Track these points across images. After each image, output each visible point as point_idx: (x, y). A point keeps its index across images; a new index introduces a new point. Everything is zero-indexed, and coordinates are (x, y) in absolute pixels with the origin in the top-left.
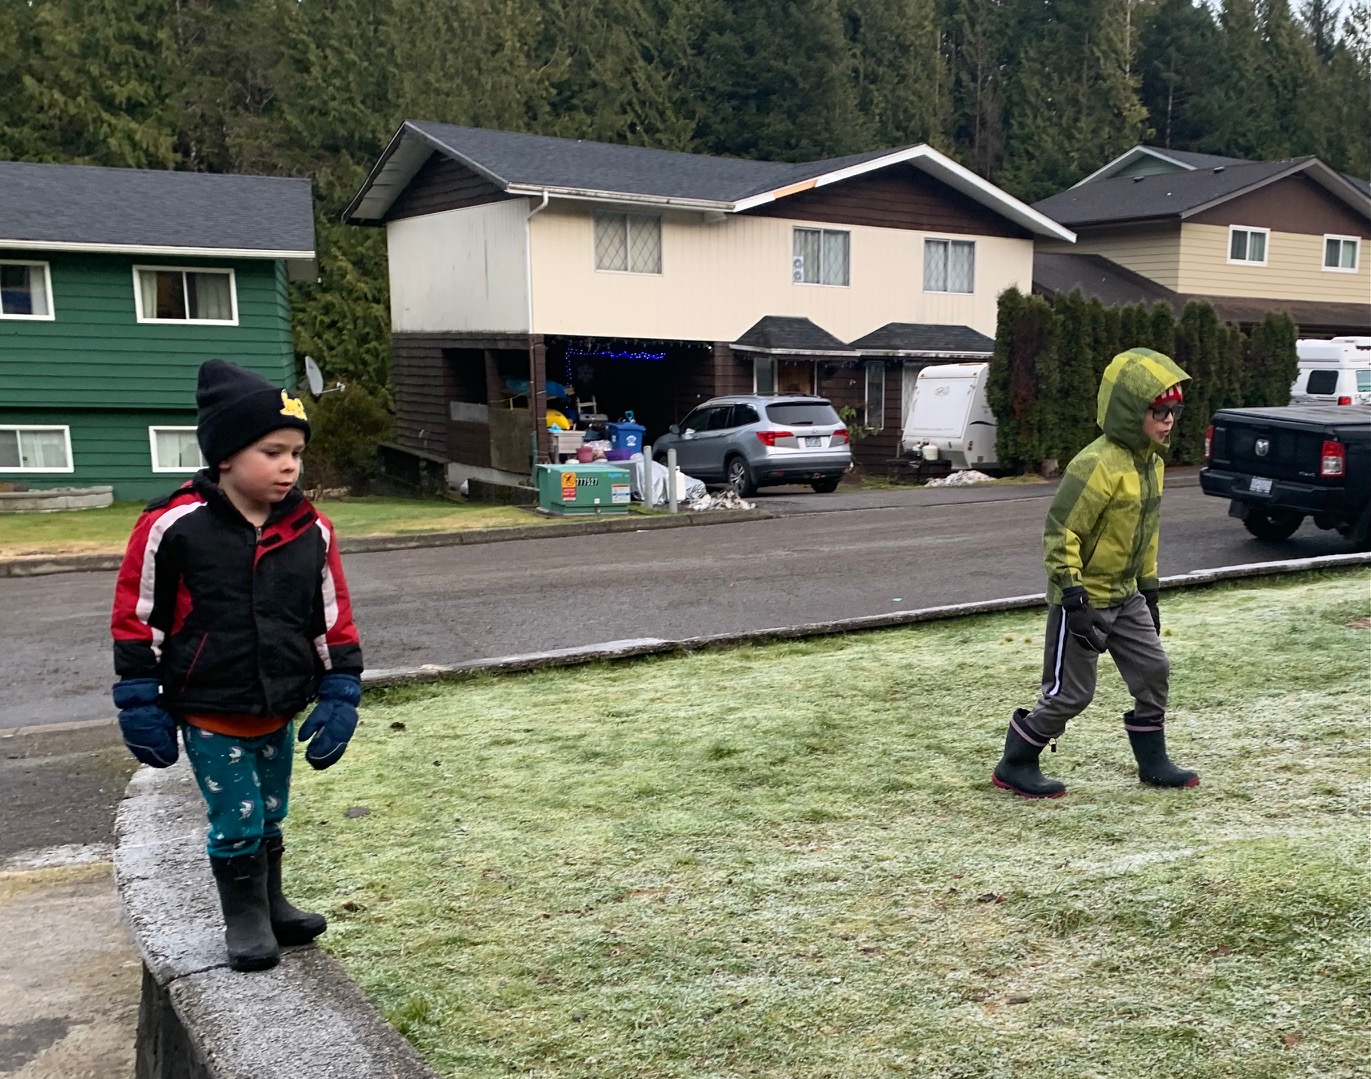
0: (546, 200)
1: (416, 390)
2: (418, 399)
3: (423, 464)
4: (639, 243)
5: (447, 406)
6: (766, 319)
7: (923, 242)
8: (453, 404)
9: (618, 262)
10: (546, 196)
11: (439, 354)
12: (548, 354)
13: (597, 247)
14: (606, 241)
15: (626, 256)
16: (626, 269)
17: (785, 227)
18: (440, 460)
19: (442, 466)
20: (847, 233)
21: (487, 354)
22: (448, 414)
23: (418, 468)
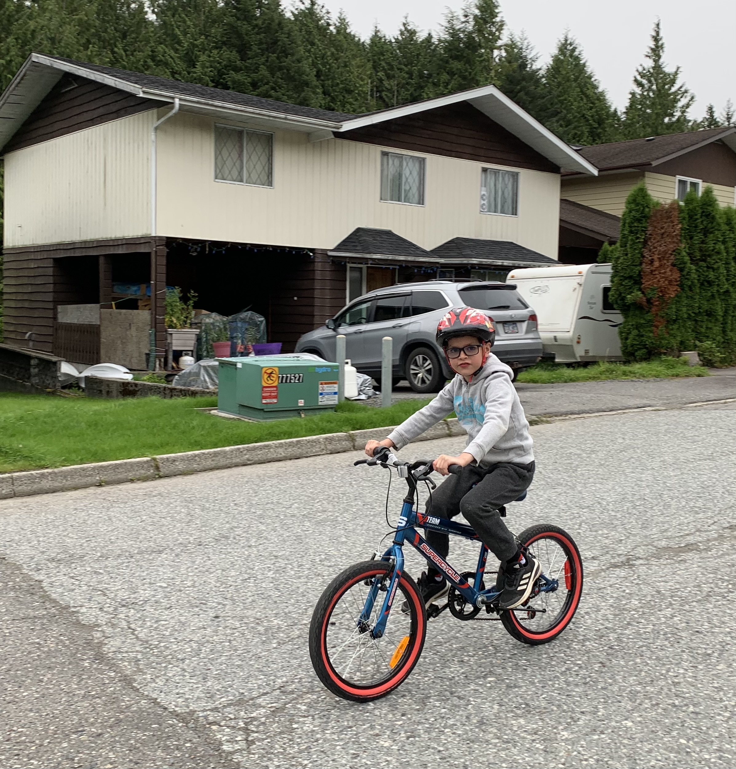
0: (177, 106)
1: (26, 297)
2: (26, 305)
3: (33, 362)
4: (254, 158)
5: (55, 309)
6: (359, 230)
7: (480, 170)
8: (60, 308)
9: (235, 173)
10: (177, 101)
11: (50, 263)
12: (169, 256)
13: (216, 159)
14: (225, 153)
15: (242, 168)
16: (241, 181)
17: (376, 150)
18: (54, 359)
19: (55, 363)
20: (424, 159)
21: (102, 261)
22: (55, 318)
23: (30, 365)
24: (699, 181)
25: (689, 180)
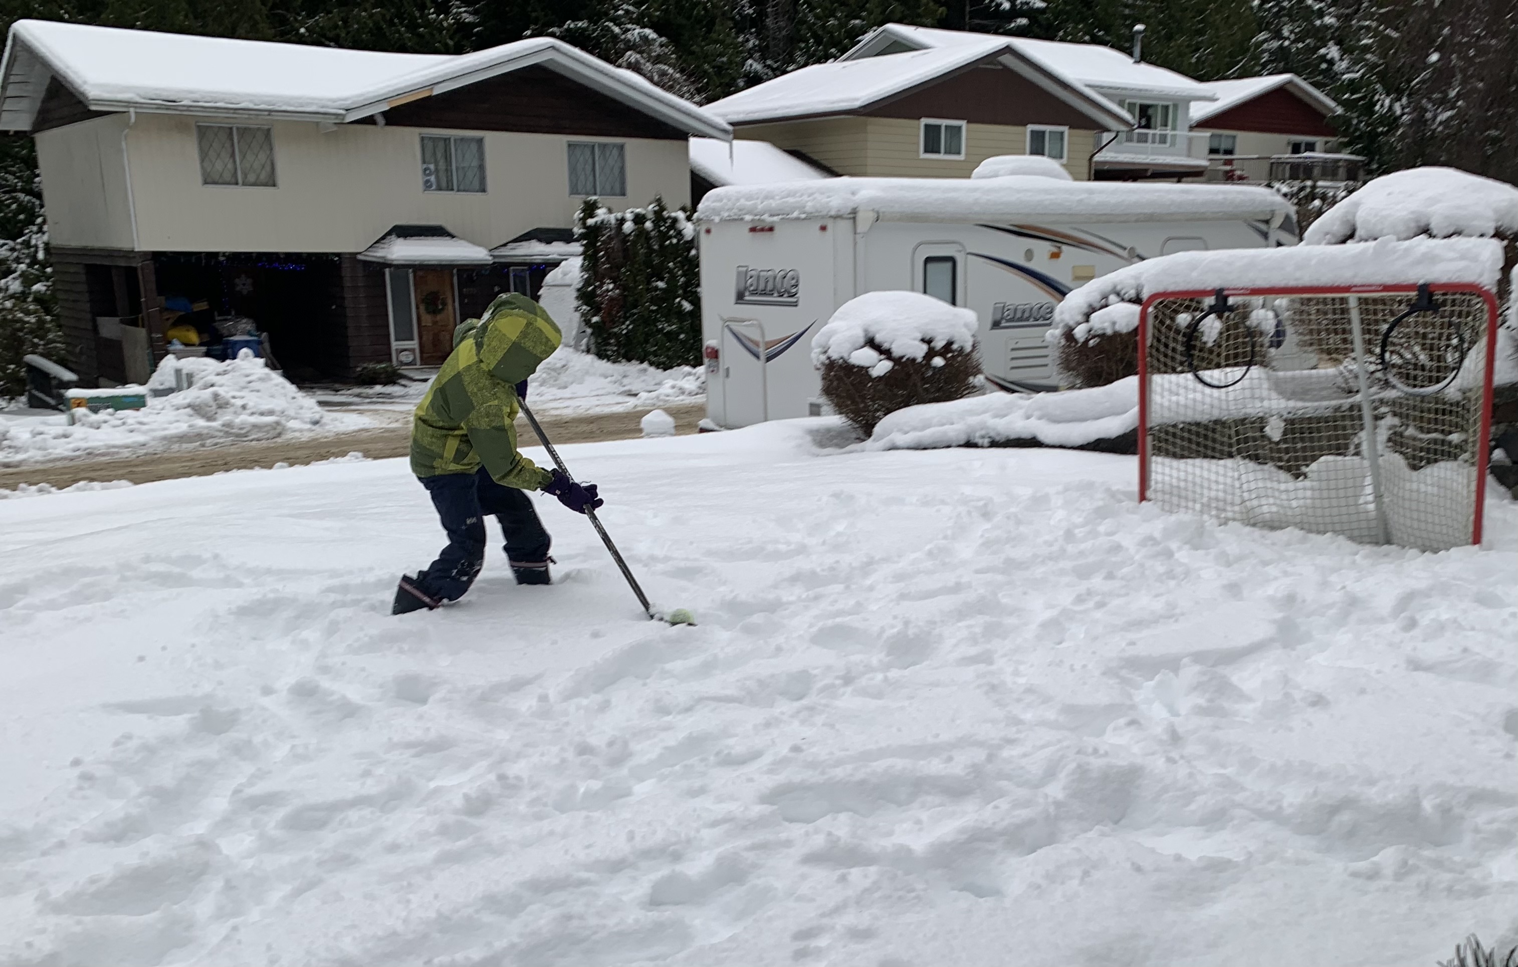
0: (133, 115)
1: (72, 305)
2: (74, 314)
4: (250, 156)
5: (94, 321)
6: (395, 228)
7: (565, 146)
8: (99, 320)
9: (228, 175)
10: (133, 112)
11: (82, 270)
13: (202, 161)
14: (213, 154)
15: (235, 169)
16: (237, 184)
17: (411, 135)
20: (481, 139)
21: (114, 271)
22: (97, 330)
24: (963, 123)
25: (944, 122)
